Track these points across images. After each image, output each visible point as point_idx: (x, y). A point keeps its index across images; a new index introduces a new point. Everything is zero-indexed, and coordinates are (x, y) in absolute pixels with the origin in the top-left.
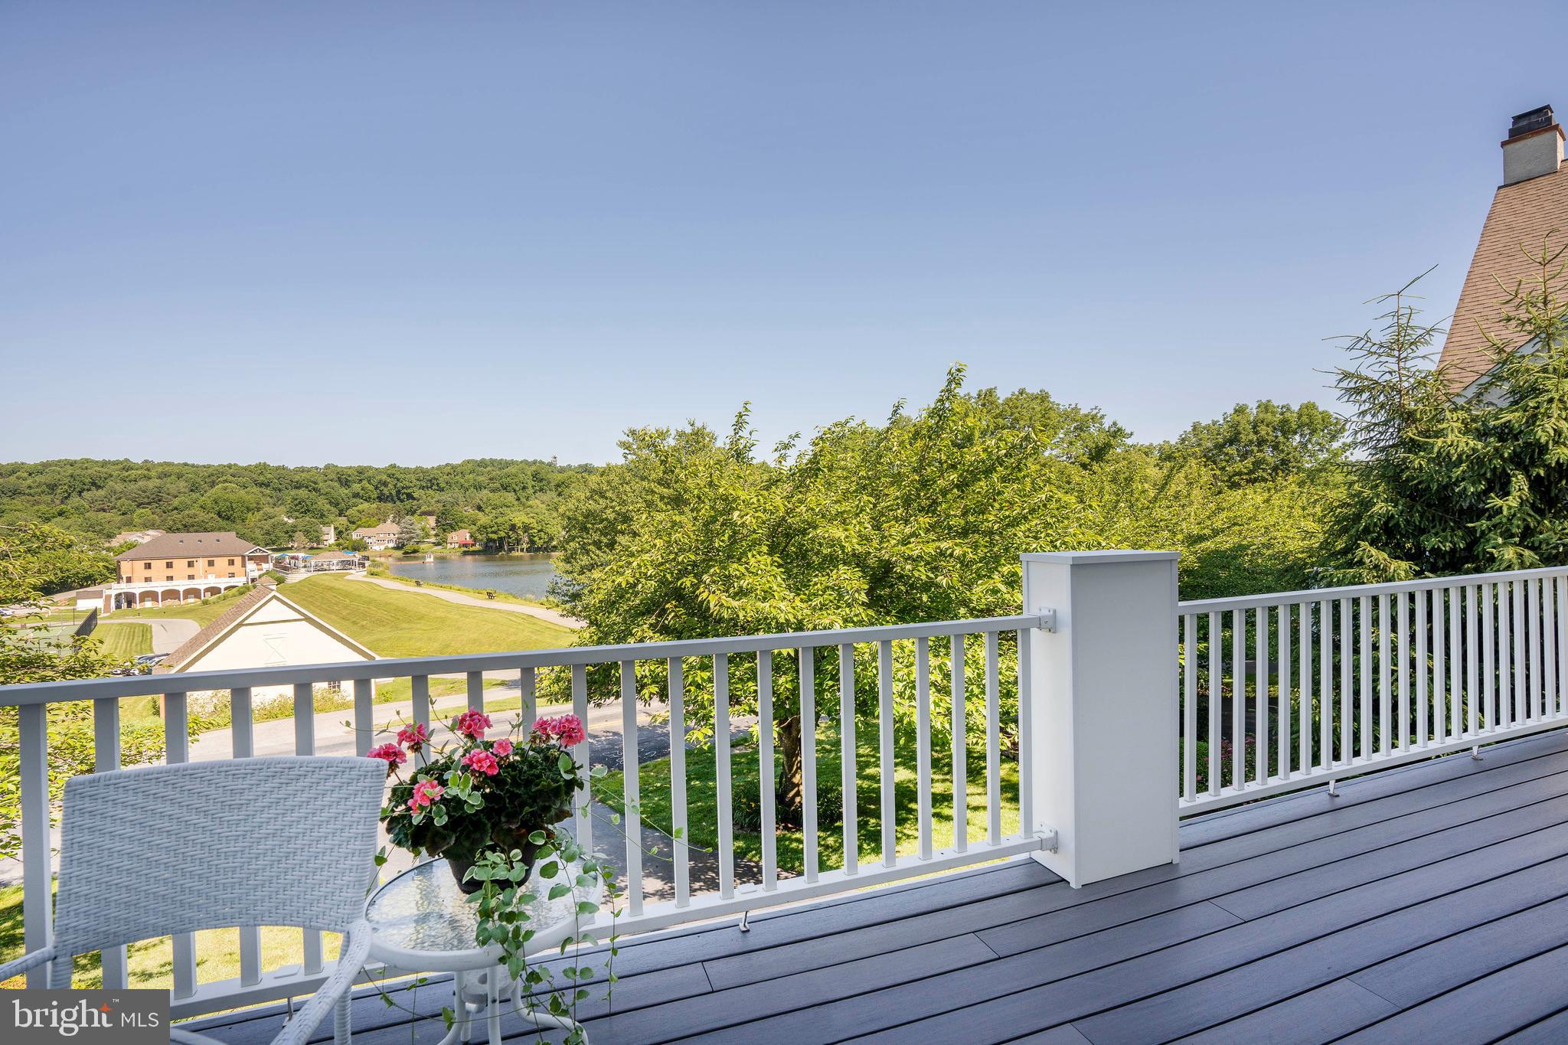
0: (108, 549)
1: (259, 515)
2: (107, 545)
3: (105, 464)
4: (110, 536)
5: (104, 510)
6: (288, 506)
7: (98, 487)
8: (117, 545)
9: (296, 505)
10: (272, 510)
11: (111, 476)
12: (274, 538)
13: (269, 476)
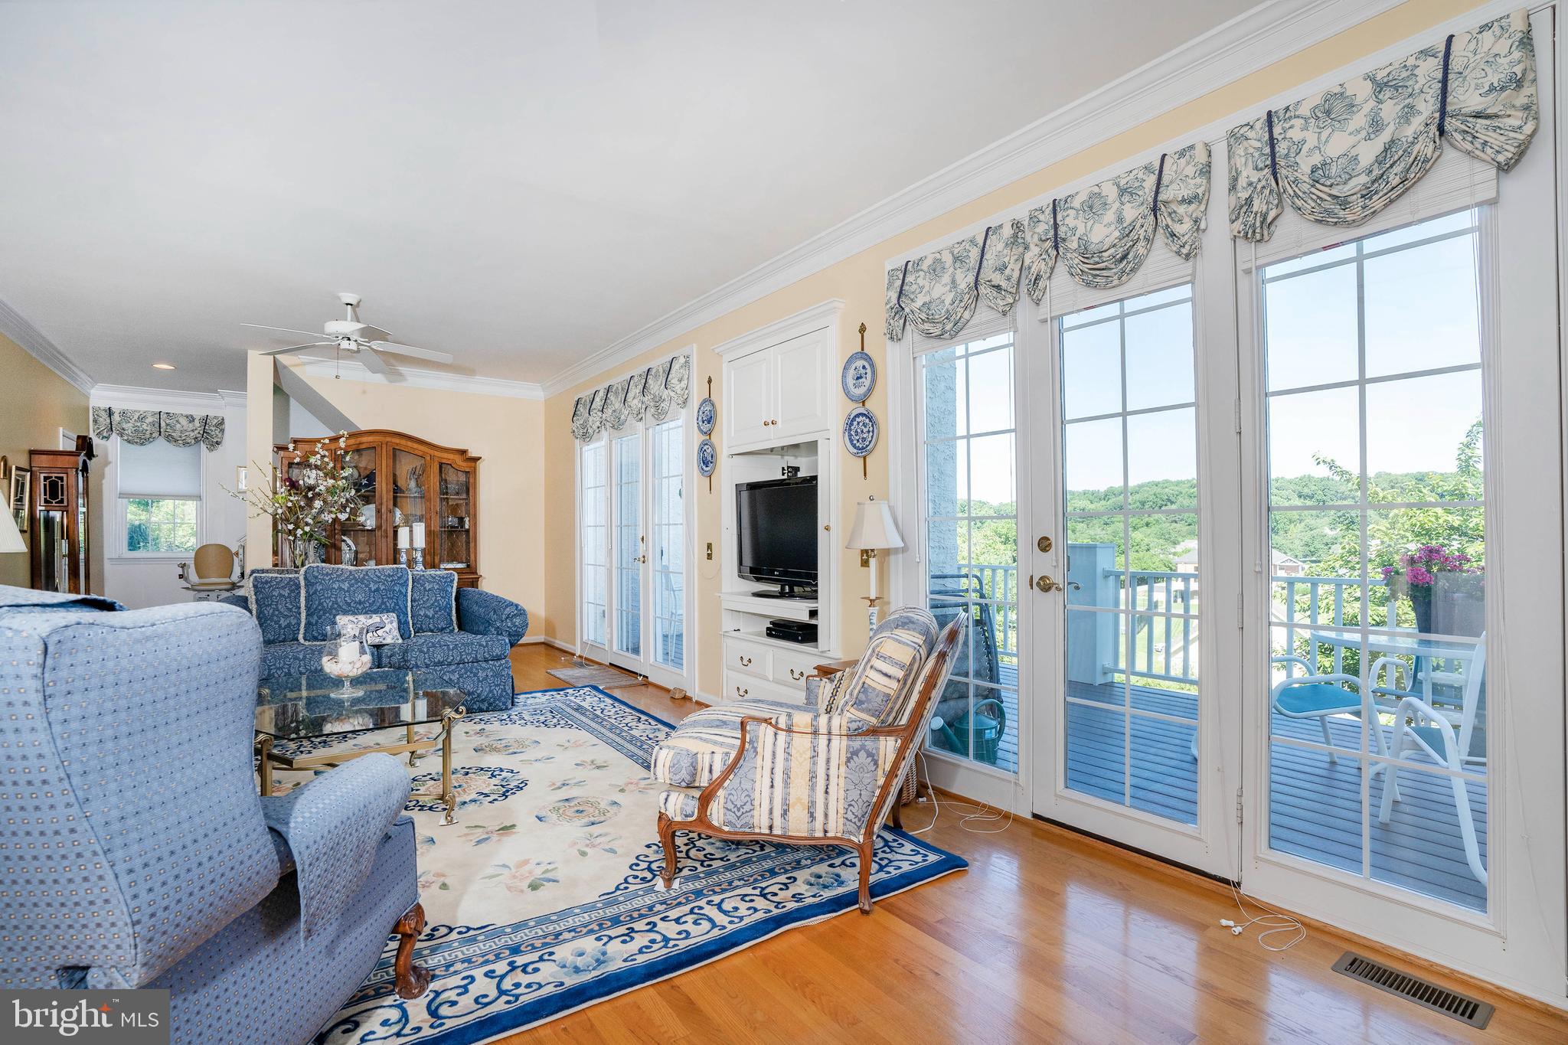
0: (1175, 554)
1: (1301, 526)
2: (1173, 550)
3: (1178, 483)
4: (1175, 543)
5: (1176, 522)
6: (1331, 518)
7: (1172, 503)
8: (1181, 550)
9: (1339, 517)
10: (1313, 522)
11: (1181, 493)
12: (1313, 550)
13: (1314, 488)
